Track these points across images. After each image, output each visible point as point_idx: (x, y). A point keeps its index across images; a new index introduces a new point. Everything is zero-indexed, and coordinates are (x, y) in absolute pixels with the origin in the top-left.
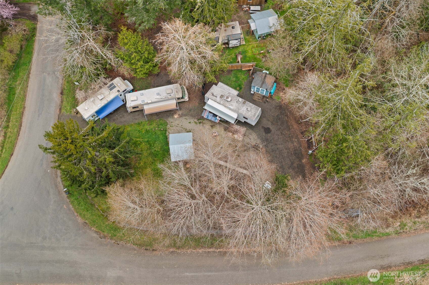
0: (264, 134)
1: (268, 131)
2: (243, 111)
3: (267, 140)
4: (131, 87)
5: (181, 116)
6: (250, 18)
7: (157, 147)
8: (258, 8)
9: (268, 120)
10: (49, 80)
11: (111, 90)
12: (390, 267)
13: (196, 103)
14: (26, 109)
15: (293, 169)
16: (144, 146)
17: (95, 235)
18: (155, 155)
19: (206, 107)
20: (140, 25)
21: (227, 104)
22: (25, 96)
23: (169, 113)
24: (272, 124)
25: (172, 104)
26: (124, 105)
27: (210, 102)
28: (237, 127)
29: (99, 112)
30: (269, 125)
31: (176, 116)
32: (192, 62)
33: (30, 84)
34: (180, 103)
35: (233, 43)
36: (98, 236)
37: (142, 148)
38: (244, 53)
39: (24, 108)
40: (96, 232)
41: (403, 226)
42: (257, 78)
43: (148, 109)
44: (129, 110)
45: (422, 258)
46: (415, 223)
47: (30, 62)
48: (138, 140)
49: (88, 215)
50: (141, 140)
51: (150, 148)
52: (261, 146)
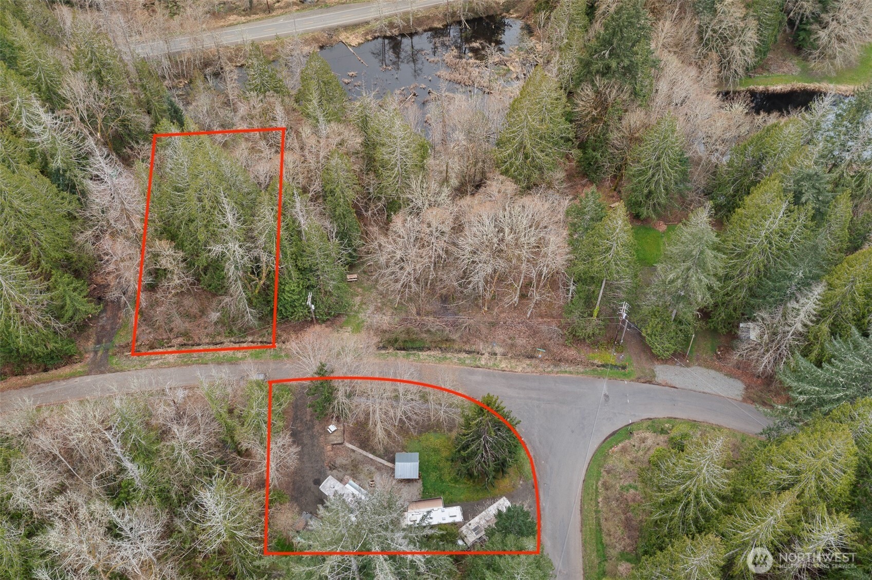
0: (322, 478)
2: (338, 486)
7: (433, 476)
9: (313, 492)
11: (477, 527)
12: (249, 363)
14: (579, 530)
16: (447, 478)
18: (437, 468)
22: (583, 545)
24: (310, 489)
26: (465, 510)
37: (450, 476)
39: (581, 531)
43: (438, 503)
45: (220, 366)
48: (453, 485)
50: (449, 484)
51: (441, 475)
52: (328, 468)
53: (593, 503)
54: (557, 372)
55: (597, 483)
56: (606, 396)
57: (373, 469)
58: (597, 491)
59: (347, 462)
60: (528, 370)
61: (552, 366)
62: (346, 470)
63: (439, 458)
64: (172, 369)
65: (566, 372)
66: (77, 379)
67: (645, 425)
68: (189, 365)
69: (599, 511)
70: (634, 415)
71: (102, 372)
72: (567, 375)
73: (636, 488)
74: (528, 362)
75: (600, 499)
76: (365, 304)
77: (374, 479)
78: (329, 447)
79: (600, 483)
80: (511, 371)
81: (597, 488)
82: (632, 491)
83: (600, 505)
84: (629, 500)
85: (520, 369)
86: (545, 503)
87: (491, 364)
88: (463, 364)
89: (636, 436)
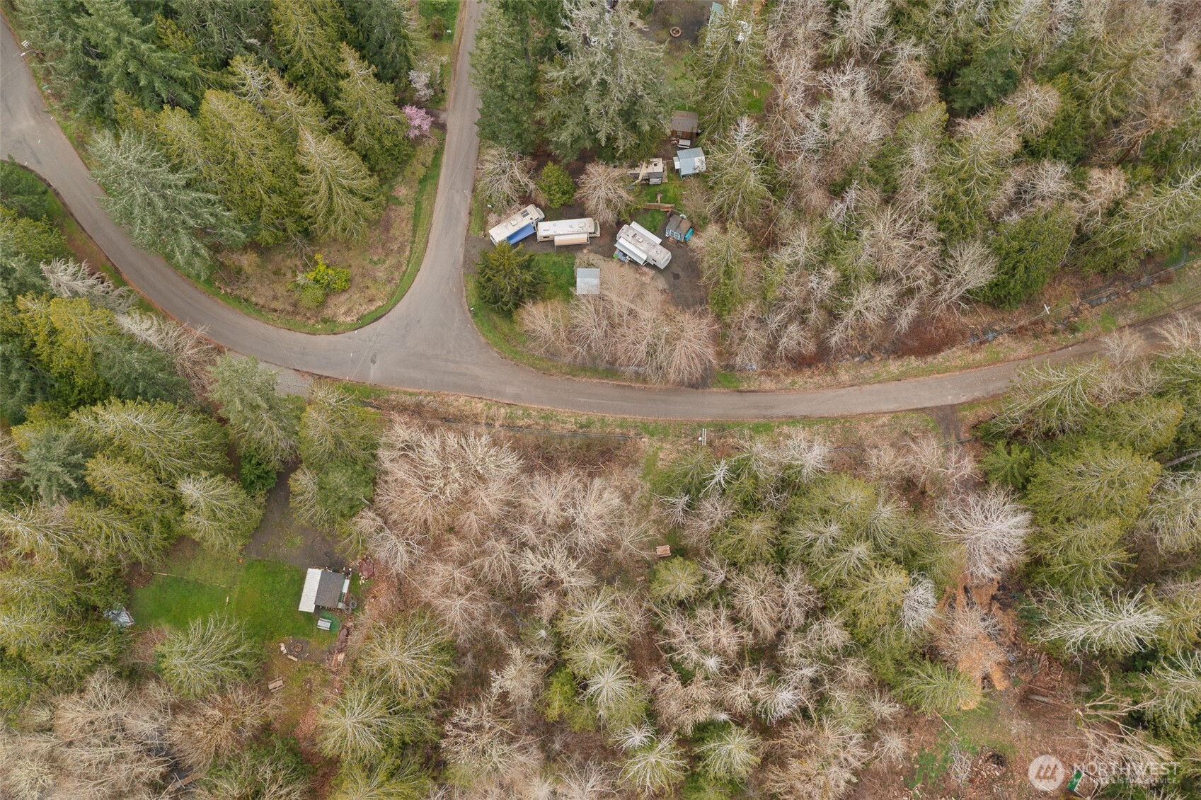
0: (672, 280)
1: (676, 276)
2: (653, 253)
3: (674, 286)
4: (543, 216)
5: (590, 251)
6: (676, 155)
7: (563, 280)
8: (688, 143)
9: (679, 266)
10: (457, 198)
11: (524, 216)
13: (607, 239)
14: (433, 226)
16: (550, 277)
17: (496, 355)
18: (560, 287)
19: (616, 245)
20: (563, 158)
21: (638, 245)
22: (432, 212)
23: (578, 247)
24: (683, 270)
25: (583, 238)
26: (535, 234)
27: (621, 241)
28: (646, 269)
29: (510, 238)
30: (679, 271)
31: (585, 251)
32: (609, 201)
33: (437, 200)
34: (592, 239)
35: (653, 181)
36: (499, 357)
37: (548, 279)
38: (664, 192)
39: (431, 225)
40: (498, 353)
41: (793, 383)
42: (673, 222)
43: (559, 241)
44: (539, 239)
45: (805, 414)
46: (806, 382)
47: (438, 175)
48: (546, 270)
49: (491, 336)
50: (548, 271)
51: (556, 280)
52: (667, 291)
53: (415, 250)
54: (420, 394)
55: (407, 269)
56: (373, 361)
58: (409, 262)
60: (452, 398)
61: (425, 403)
64: (859, 410)
65: (411, 394)
66: (963, 399)
67: (340, 329)
68: (842, 417)
69: (411, 242)
70: (349, 339)
71: (939, 408)
72: (410, 390)
73: (371, 261)
74: (451, 410)
75: (407, 253)
79: (404, 268)
80: (472, 397)
82: (375, 259)
83: (408, 248)
84: (380, 250)
85: (462, 400)
86: (459, 251)
87: (494, 408)
88: (525, 410)
89: (355, 318)
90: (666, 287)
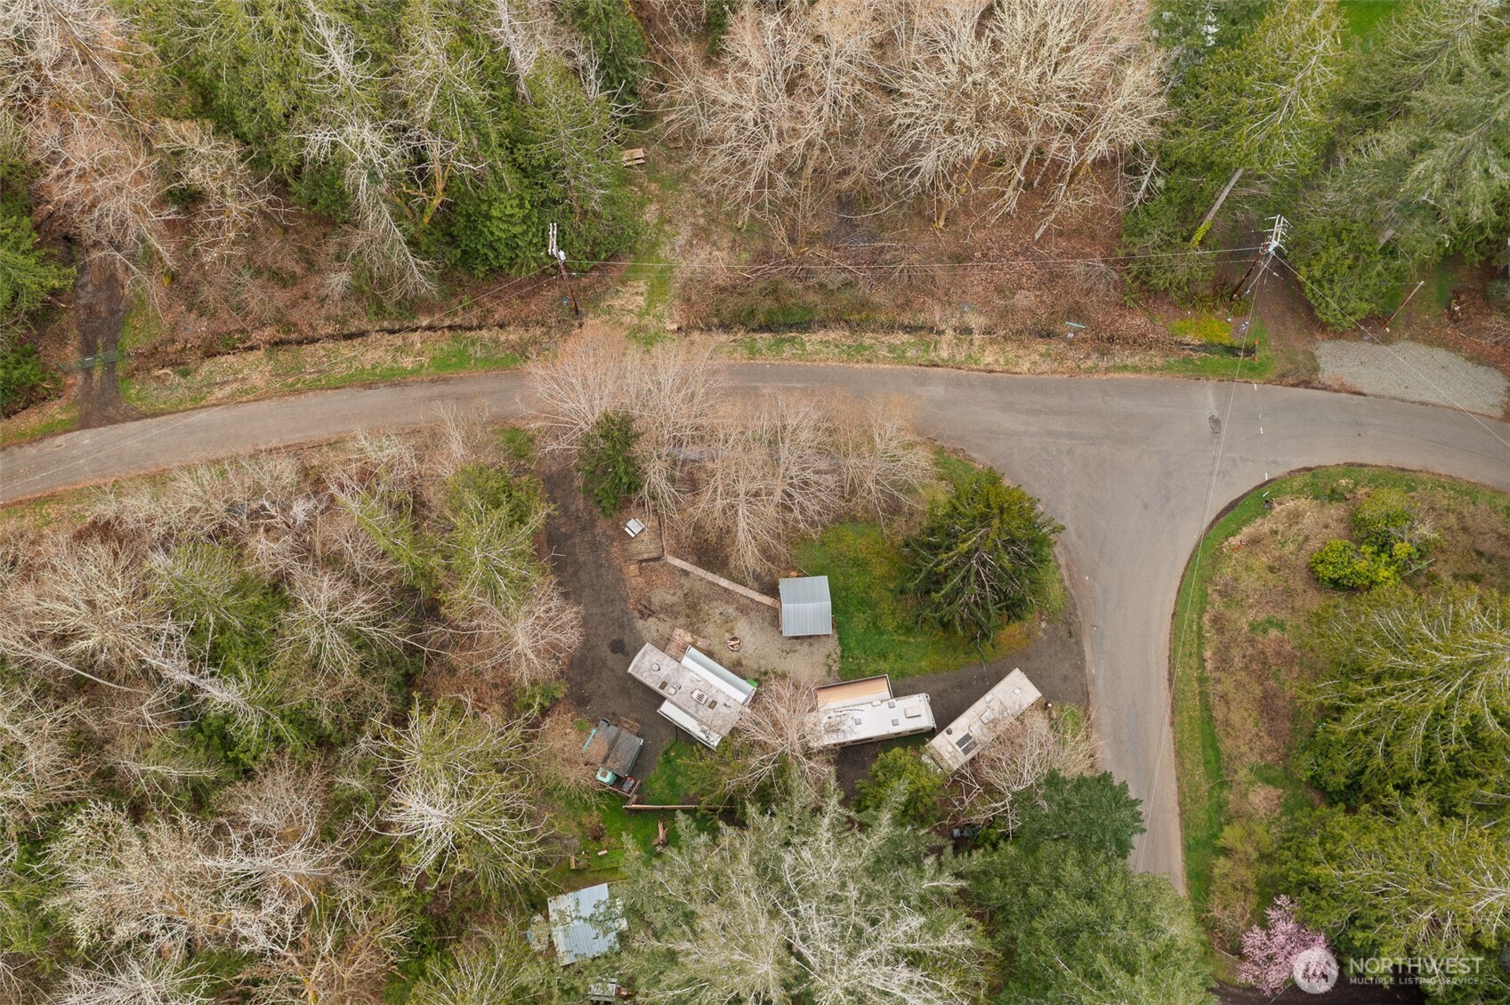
0: (626, 639)
1: (617, 645)
2: (668, 666)
3: (621, 626)
7: (860, 621)
9: (612, 670)
11: (967, 737)
12: (432, 381)
14: (1167, 721)
15: (576, 561)
16: (889, 623)
17: (975, 455)
18: (865, 603)
19: (752, 689)
21: (702, 685)
22: (1178, 754)
24: (604, 663)
26: (936, 700)
27: (741, 697)
30: (613, 657)
33: (1174, 786)
36: (968, 453)
37: (894, 618)
39: (1172, 724)
40: (973, 460)
42: (626, 759)
43: (880, 690)
45: (369, 392)
47: (1188, 849)
48: (903, 638)
50: (895, 637)
51: (876, 617)
52: (636, 614)
53: (1194, 662)
54: (1107, 370)
55: (1200, 618)
56: (1215, 422)
57: (731, 610)
58: (1200, 636)
59: (675, 599)
60: (1045, 367)
61: (1094, 356)
62: (675, 615)
63: (868, 579)
64: (264, 406)
65: (1125, 368)
66: (61, 440)
67: (1298, 482)
68: (299, 392)
69: (1207, 679)
70: (1275, 462)
71: (112, 421)
72: (1128, 375)
73: (1281, 626)
74: (1042, 348)
75: (1208, 654)
76: (669, 221)
77: (736, 634)
78: (633, 568)
79: (1206, 618)
80: (1007, 372)
81: (1200, 628)
82: (1274, 633)
83: (1209, 665)
84: (1269, 652)
85: (1025, 366)
86: (1096, 668)
87: (961, 356)
88: (901, 358)
89: (1278, 508)
90: (640, 624)
